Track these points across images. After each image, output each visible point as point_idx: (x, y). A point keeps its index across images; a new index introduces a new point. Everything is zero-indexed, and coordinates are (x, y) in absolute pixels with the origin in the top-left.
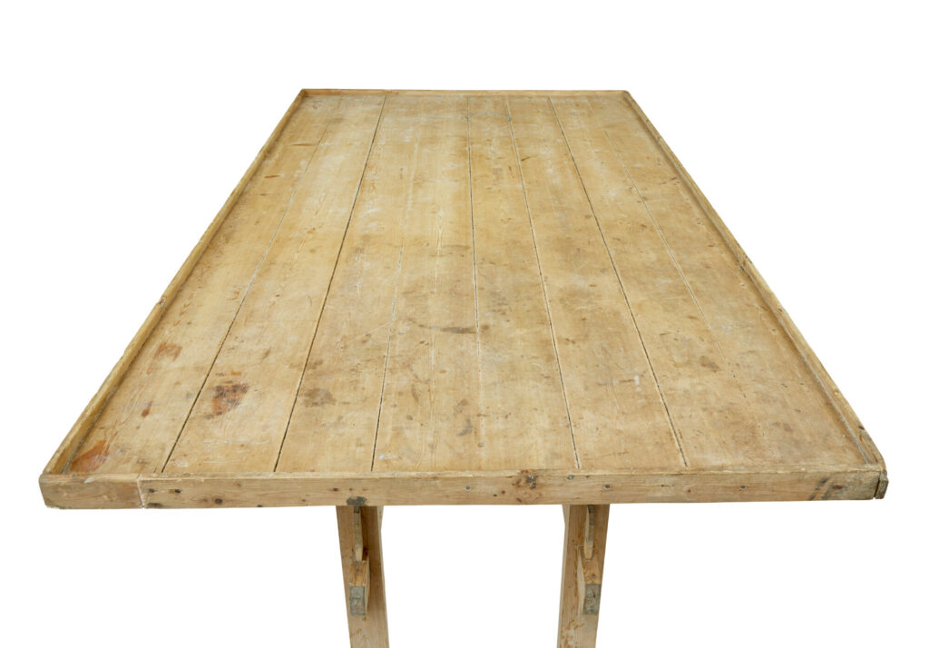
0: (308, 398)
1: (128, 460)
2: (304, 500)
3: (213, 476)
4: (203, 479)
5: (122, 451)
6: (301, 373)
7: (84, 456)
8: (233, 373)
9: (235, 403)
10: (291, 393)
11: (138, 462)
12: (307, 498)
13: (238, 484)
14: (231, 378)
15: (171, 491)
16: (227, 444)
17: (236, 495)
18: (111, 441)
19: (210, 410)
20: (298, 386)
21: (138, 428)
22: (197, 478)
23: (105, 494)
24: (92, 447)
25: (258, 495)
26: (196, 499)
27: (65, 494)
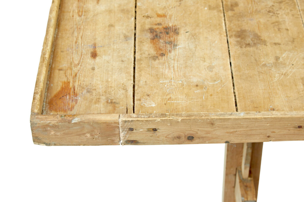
0: (239, 39)
1: (98, 101)
2: (269, 137)
3: (190, 116)
4: (180, 119)
5: (88, 92)
6: (222, 15)
7: (55, 96)
8: (159, 16)
9: (173, 44)
10: (220, 34)
11: (107, 102)
12: (272, 135)
13: (212, 123)
14: (159, 20)
15: (149, 130)
16: (183, 85)
17: (208, 133)
18: (74, 82)
19: (153, 52)
20: (224, 28)
21: (93, 69)
22: (175, 118)
23: (88, 132)
24: (59, 89)
25: (228, 133)
26: (170, 136)
27: (53, 133)
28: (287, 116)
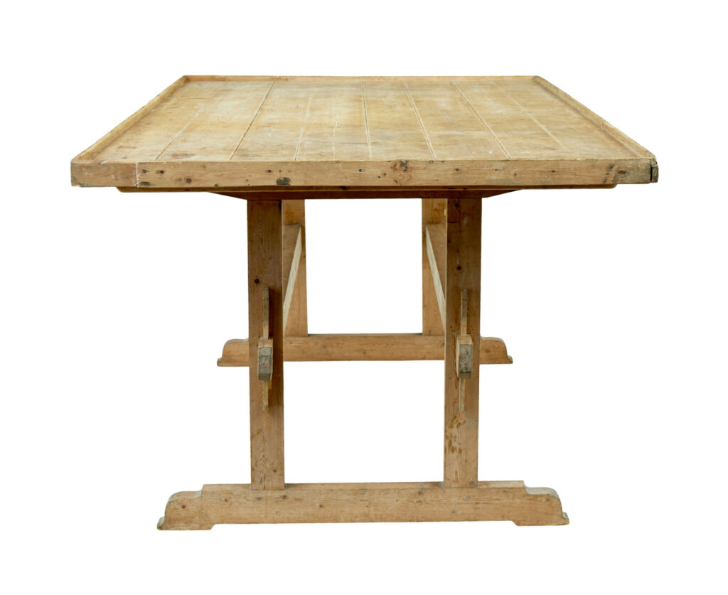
12: (249, 179)
13: (204, 166)
15: (158, 172)
17: (201, 175)
23: (113, 173)
25: (216, 176)
26: (173, 178)
27: (86, 174)
28: (268, 161)
